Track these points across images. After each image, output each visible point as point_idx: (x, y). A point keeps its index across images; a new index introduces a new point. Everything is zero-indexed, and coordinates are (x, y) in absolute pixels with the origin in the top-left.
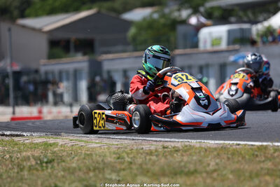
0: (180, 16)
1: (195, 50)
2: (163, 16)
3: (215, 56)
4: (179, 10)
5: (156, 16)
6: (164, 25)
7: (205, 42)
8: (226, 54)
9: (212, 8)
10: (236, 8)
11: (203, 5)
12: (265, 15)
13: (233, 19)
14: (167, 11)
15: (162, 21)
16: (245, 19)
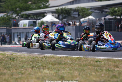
0: (12, 16)
1: (18, 28)
2: (7, 16)
3: (25, 30)
4: (12, 15)
5: (5, 16)
6: (7, 19)
7: (21, 25)
8: (28, 29)
9: (24, 14)
10: (31, 15)
11: (20, 13)
12: (40, 17)
13: (29, 18)
14: (9, 15)
15: (7, 17)
16: (34, 18)
